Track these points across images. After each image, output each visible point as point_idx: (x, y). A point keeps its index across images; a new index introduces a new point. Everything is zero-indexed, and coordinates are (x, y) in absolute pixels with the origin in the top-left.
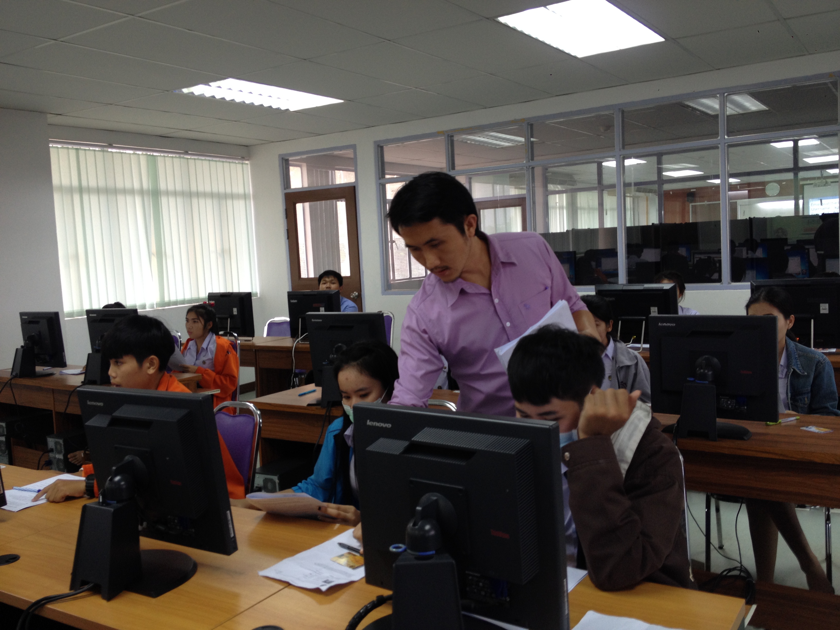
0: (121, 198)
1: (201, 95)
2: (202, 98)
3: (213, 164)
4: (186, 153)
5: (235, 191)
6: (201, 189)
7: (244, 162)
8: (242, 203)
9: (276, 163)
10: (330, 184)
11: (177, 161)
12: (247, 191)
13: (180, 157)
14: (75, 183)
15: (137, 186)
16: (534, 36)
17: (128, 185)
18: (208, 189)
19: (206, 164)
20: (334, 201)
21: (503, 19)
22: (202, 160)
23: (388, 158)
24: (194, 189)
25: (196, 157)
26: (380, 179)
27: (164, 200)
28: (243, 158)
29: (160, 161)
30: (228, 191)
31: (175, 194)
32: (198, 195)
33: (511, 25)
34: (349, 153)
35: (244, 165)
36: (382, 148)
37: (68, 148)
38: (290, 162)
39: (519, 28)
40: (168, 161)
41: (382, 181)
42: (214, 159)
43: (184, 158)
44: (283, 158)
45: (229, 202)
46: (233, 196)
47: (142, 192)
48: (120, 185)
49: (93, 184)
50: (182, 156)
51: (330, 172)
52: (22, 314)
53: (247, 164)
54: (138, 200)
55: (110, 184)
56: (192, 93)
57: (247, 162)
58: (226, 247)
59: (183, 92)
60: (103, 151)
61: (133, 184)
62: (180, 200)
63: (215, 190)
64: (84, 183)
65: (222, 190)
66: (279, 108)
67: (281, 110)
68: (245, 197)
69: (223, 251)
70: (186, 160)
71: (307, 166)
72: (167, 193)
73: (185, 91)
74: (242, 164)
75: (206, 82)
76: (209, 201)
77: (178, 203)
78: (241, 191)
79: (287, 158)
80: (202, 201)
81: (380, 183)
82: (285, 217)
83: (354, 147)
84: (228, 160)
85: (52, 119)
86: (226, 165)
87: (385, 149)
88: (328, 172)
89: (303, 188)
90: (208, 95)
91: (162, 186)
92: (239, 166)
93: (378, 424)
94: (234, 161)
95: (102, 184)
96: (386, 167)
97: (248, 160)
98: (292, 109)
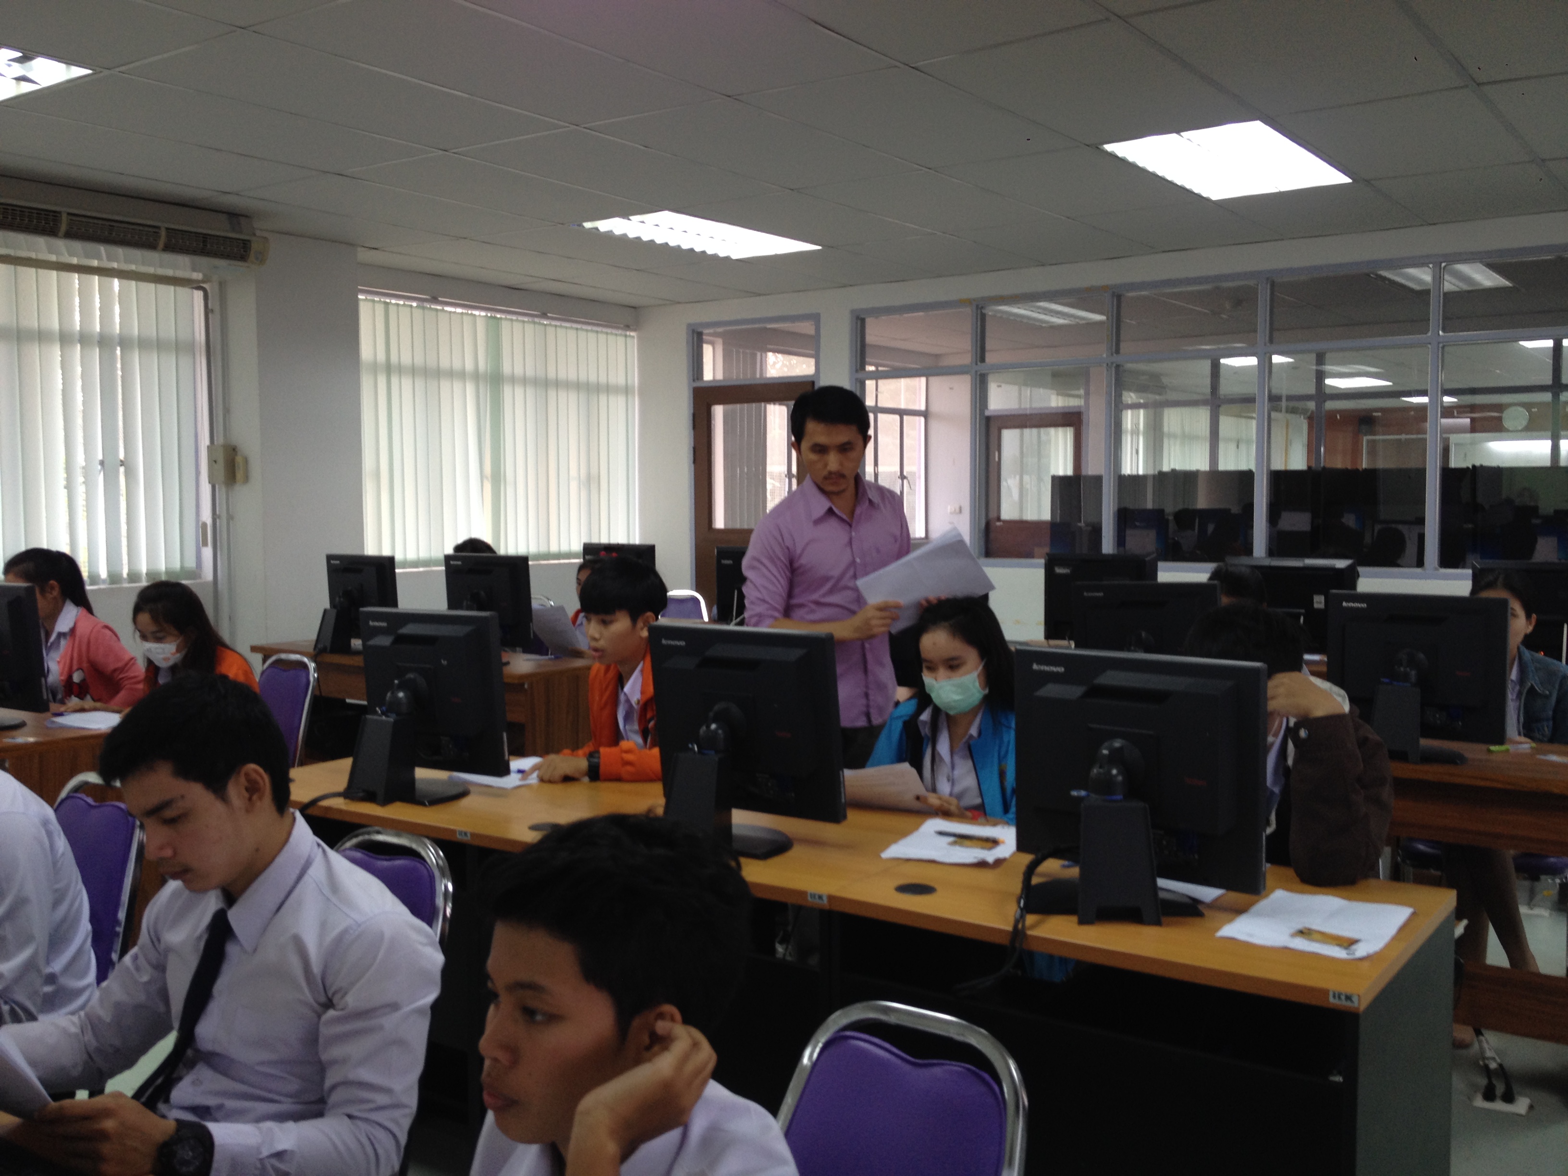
0: (445, 385)
1: (608, 232)
2: (609, 235)
3: (582, 334)
4: (544, 315)
5: (612, 380)
6: (562, 375)
7: (628, 333)
8: (621, 399)
9: (682, 338)
10: (758, 376)
11: (529, 328)
12: (629, 382)
13: (534, 323)
14: (381, 357)
15: (469, 366)
16: (1151, 169)
17: (457, 365)
18: (572, 376)
19: (572, 334)
20: (763, 404)
21: (1109, 147)
22: (566, 328)
23: (871, 338)
24: (552, 375)
25: (558, 323)
26: (857, 371)
27: (507, 390)
28: (628, 327)
29: (505, 326)
30: (603, 380)
31: (525, 381)
32: (557, 384)
33: (1120, 155)
34: (807, 328)
35: (628, 339)
36: (863, 321)
37: (373, 301)
38: (704, 337)
39: (1131, 159)
40: (517, 326)
41: (860, 375)
42: (585, 327)
43: (540, 324)
44: (693, 331)
45: (603, 398)
46: (608, 389)
47: (476, 376)
48: (445, 363)
49: (406, 359)
50: (536, 320)
51: (759, 354)
52: (330, 558)
53: (633, 337)
54: (470, 388)
55: (432, 363)
56: (597, 229)
57: (632, 334)
58: (594, 471)
59: (583, 227)
60: (424, 308)
61: (464, 365)
62: (530, 391)
63: (583, 377)
64: (394, 359)
65: (593, 378)
66: (715, 254)
67: (718, 256)
68: (627, 390)
69: (589, 477)
70: (542, 328)
71: (724, 344)
72: (513, 380)
73: (588, 225)
74: (626, 336)
75: (625, 214)
76: (573, 396)
77: (527, 395)
78: (621, 381)
79: (700, 330)
80: (562, 394)
81: (857, 379)
82: (691, 427)
83: (815, 318)
84: (605, 330)
85: (364, 255)
86: (602, 337)
87: (870, 322)
88: (756, 355)
89: (714, 381)
90: (618, 232)
91: (507, 369)
92: (621, 340)
93: (1047, 668)
94: (614, 331)
95: (419, 361)
96: (868, 351)
97: (635, 330)
98: (734, 257)
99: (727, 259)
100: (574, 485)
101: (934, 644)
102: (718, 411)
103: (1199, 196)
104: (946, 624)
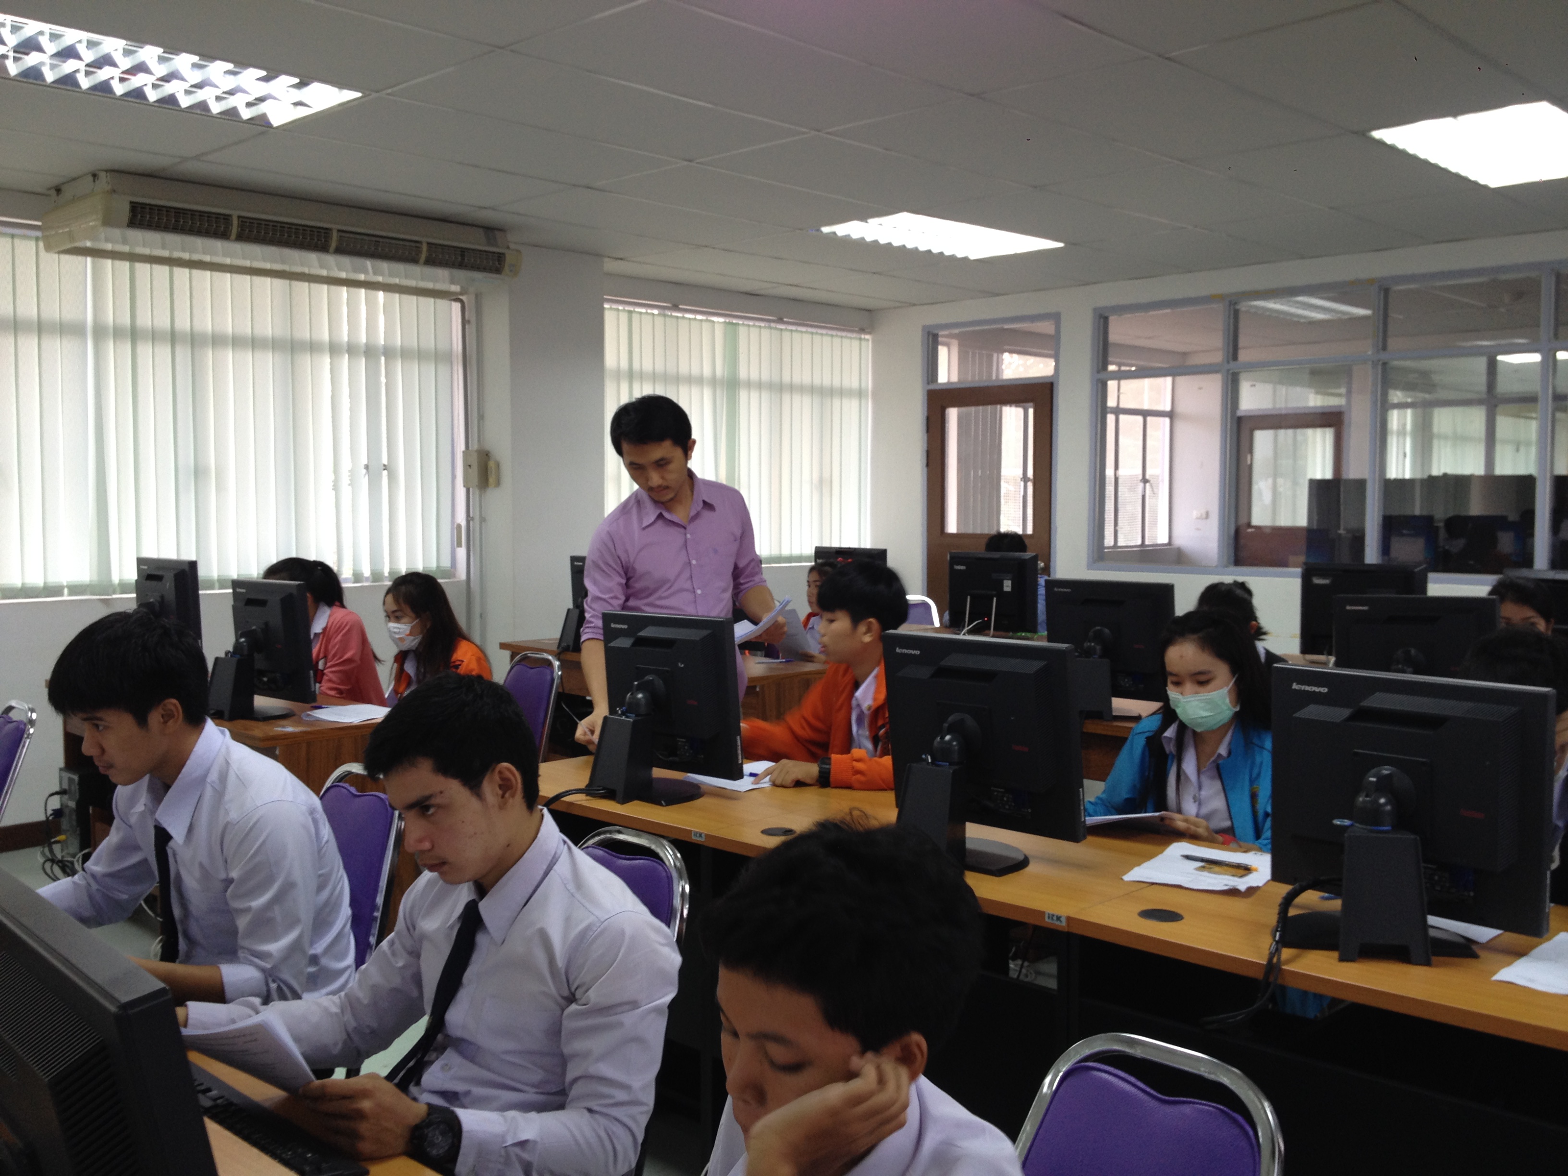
1: (846, 236)
2: (846, 241)
3: (817, 338)
4: (780, 320)
5: (846, 384)
6: (797, 379)
7: (863, 336)
8: (855, 403)
9: (917, 340)
10: (994, 377)
11: (766, 333)
12: (863, 385)
13: (770, 328)
14: (624, 364)
15: (707, 372)
16: (1422, 156)
17: (695, 371)
18: (807, 380)
19: (807, 338)
20: (999, 406)
21: (1377, 134)
22: (802, 332)
23: (1114, 337)
24: (786, 379)
25: (793, 328)
26: (1098, 372)
27: (743, 395)
28: (862, 330)
29: (742, 331)
30: (837, 383)
31: (759, 386)
32: (792, 388)
33: (1389, 141)
34: (1046, 327)
35: (863, 343)
36: (1106, 319)
37: (618, 310)
38: (940, 339)
39: (1400, 146)
40: (754, 332)
41: (1102, 376)
42: (820, 331)
43: (776, 329)
44: (929, 333)
45: (836, 402)
46: (843, 393)
47: (714, 382)
48: (684, 369)
49: (647, 366)
50: (773, 325)
51: (995, 355)
52: (572, 559)
53: (868, 340)
54: (707, 393)
55: (671, 369)
56: (834, 233)
57: (867, 337)
58: (826, 475)
59: (822, 232)
60: (665, 316)
61: (702, 371)
62: (765, 395)
63: (817, 382)
64: (636, 366)
65: (827, 382)
66: (953, 255)
67: (956, 257)
68: (860, 394)
69: (821, 481)
70: (778, 332)
71: (960, 345)
72: (749, 385)
73: (826, 230)
74: (860, 339)
75: (863, 216)
76: (807, 400)
77: (763, 401)
78: (855, 384)
79: (935, 332)
80: (797, 398)
81: (1098, 380)
82: (925, 431)
83: (1056, 317)
84: (839, 333)
85: (610, 266)
86: (837, 341)
87: (1113, 320)
88: (992, 356)
89: (949, 383)
90: (855, 236)
91: (743, 374)
92: (856, 343)
93: (1308, 688)
94: (849, 335)
95: (659, 368)
96: (1111, 351)
97: (870, 333)
98: (972, 257)
99: (966, 259)
100: (806, 488)
101: (1181, 657)
102: (953, 414)
103: (1476, 183)
104: (1195, 636)
